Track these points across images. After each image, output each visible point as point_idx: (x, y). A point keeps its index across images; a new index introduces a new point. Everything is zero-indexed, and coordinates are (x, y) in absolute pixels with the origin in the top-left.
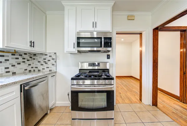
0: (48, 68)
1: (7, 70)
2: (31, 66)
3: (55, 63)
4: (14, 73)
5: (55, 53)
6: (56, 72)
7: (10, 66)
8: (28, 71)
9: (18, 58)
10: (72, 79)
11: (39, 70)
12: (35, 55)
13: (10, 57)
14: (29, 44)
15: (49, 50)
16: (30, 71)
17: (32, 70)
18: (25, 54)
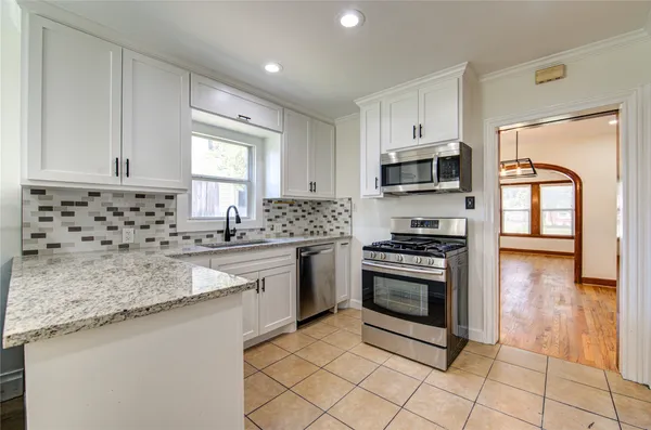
0: (338, 228)
1: (285, 228)
2: (313, 224)
3: (349, 220)
4: (292, 234)
5: (350, 199)
6: (351, 237)
7: (287, 223)
8: (308, 232)
9: (296, 211)
10: (365, 248)
11: (325, 233)
12: (319, 203)
13: (288, 209)
14: (308, 187)
15: (341, 194)
16: (312, 233)
17: (315, 230)
18: (306, 203)
